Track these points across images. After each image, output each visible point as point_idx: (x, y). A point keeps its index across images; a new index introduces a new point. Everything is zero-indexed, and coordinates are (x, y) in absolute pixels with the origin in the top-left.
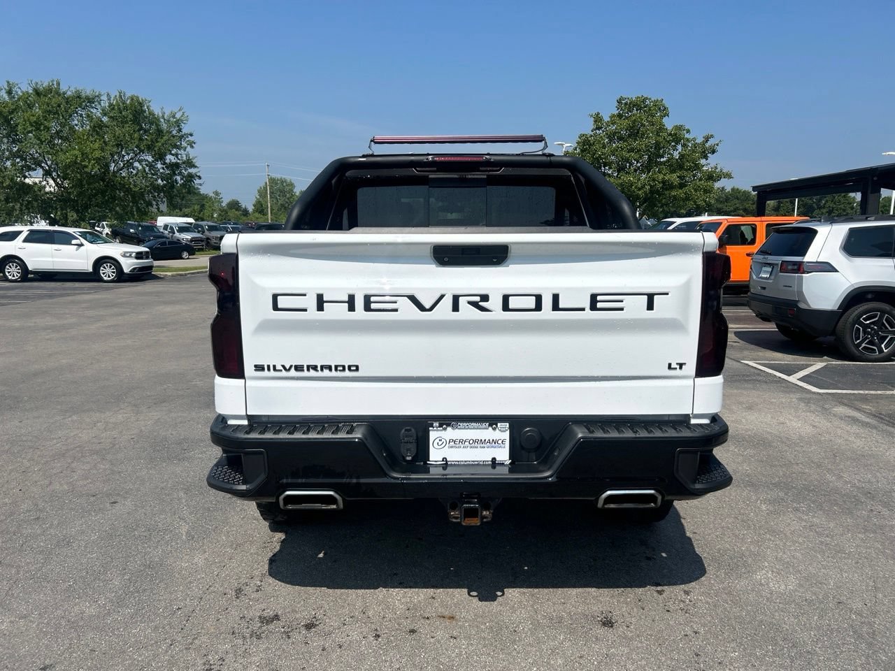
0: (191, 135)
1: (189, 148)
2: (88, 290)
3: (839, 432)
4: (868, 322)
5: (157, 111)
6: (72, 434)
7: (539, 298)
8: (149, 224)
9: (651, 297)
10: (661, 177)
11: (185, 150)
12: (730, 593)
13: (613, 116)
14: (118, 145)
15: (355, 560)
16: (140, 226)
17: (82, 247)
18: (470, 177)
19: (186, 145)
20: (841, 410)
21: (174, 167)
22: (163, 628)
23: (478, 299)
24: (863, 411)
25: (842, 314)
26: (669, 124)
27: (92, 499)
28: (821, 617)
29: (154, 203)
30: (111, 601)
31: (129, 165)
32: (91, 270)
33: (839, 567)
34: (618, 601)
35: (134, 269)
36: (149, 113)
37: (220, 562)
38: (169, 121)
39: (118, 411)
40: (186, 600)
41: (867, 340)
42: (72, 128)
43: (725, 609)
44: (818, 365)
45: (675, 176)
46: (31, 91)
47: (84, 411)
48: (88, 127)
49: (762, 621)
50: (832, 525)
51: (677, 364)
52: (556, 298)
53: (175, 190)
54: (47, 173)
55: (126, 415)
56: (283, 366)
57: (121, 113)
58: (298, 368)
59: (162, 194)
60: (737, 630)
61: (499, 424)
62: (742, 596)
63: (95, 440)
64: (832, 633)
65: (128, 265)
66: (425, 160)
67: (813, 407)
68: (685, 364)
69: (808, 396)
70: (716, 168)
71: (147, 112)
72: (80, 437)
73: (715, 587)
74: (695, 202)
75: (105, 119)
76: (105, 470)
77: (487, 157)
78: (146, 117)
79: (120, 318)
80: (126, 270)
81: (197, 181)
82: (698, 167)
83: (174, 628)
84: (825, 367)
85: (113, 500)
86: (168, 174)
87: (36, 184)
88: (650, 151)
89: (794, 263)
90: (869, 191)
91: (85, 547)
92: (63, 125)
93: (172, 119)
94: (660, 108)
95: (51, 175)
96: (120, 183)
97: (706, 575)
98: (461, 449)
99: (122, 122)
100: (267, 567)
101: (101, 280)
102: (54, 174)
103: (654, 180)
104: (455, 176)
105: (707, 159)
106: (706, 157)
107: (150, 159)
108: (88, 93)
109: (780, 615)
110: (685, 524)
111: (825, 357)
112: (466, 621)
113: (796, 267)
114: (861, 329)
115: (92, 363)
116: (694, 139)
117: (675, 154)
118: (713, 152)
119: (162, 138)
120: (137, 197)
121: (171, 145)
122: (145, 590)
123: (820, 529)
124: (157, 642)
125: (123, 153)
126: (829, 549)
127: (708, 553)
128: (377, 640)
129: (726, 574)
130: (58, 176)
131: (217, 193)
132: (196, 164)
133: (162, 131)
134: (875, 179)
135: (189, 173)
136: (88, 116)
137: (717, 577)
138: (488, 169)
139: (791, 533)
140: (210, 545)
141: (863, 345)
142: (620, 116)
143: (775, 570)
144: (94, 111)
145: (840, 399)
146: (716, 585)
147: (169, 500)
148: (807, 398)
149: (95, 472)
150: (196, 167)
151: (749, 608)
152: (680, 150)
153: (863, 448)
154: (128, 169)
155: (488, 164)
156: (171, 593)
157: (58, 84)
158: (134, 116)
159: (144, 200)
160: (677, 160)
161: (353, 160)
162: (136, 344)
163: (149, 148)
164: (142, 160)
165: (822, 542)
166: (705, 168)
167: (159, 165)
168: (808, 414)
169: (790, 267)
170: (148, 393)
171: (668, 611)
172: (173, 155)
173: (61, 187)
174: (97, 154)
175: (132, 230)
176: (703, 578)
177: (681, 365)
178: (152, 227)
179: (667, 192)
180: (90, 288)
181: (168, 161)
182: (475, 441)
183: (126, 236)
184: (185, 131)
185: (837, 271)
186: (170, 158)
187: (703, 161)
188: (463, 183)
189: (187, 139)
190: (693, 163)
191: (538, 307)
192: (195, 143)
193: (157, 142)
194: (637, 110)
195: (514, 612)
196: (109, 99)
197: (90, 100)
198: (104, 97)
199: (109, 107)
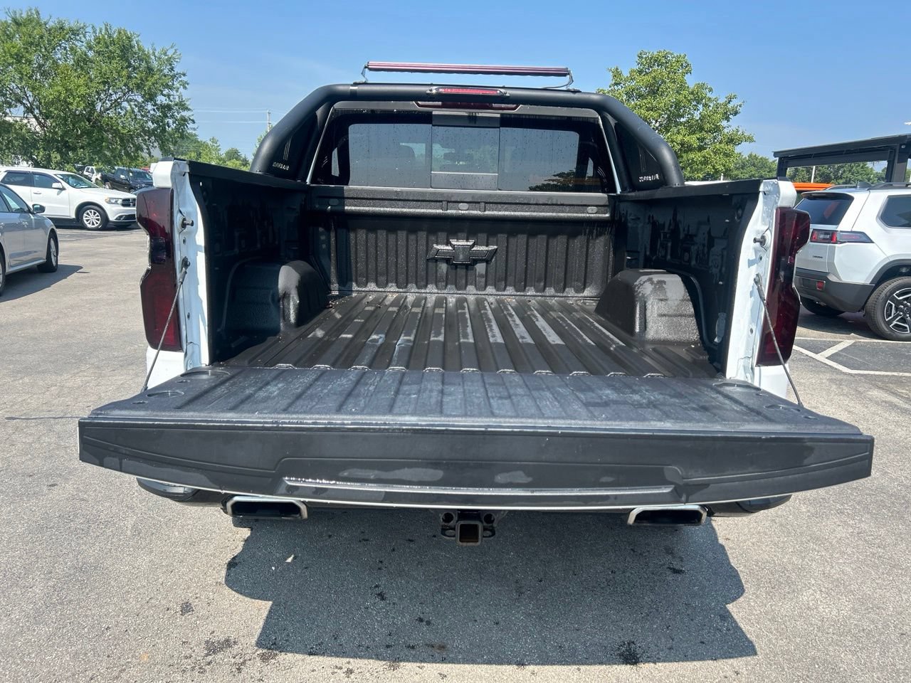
0: (184, 75)
1: (181, 89)
2: (69, 238)
3: (877, 419)
4: (901, 298)
5: (148, 48)
6: (20, 399)
8: (141, 171)
10: (680, 138)
11: (177, 91)
12: (773, 620)
13: (632, 71)
14: (104, 83)
15: (330, 567)
16: (130, 171)
17: (64, 191)
18: (480, 115)
19: (178, 85)
20: (876, 393)
21: (166, 109)
22: (86, 654)
24: (900, 396)
25: (875, 289)
26: (691, 82)
27: (28, 480)
28: (883, 654)
29: (145, 147)
30: (27, 616)
31: (117, 104)
32: (73, 216)
33: (897, 586)
34: (643, 627)
35: (121, 217)
36: (139, 50)
37: (167, 566)
38: (160, 58)
39: (78, 373)
40: (119, 616)
41: (899, 317)
42: (55, 62)
43: (770, 641)
44: (845, 341)
45: (694, 137)
46: (10, 22)
47: (39, 372)
48: (72, 62)
49: (814, 659)
50: (882, 532)
53: (166, 134)
54: (29, 110)
55: (86, 378)
57: (107, 48)
59: (153, 138)
60: (786, 670)
62: (788, 623)
63: (45, 408)
64: (899, 676)
65: (114, 212)
66: (429, 92)
67: (846, 390)
69: (839, 377)
70: (738, 131)
71: (136, 47)
72: (28, 403)
73: (756, 610)
74: (714, 167)
75: (91, 54)
76: (50, 444)
77: (503, 90)
78: (135, 53)
79: (99, 268)
80: (112, 218)
81: (191, 125)
82: (717, 129)
83: (99, 656)
84: (854, 345)
85: (51, 482)
86: (160, 116)
87: (17, 121)
88: (669, 111)
89: (826, 232)
90: (896, 161)
91: (9, 542)
92: (46, 58)
93: (163, 56)
94: (682, 64)
95: (32, 113)
96: (107, 125)
97: (745, 595)
99: (109, 58)
100: (224, 573)
101: (84, 227)
102: (36, 111)
103: (672, 141)
104: (463, 113)
105: (728, 121)
106: (728, 119)
107: (140, 99)
108: (72, 25)
109: (835, 650)
110: (716, 528)
111: (852, 334)
112: (459, 652)
113: (828, 237)
114: (894, 305)
115: (58, 318)
116: (716, 99)
117: (695, 115)
118: (736, 113)
119: (152, 77)
120: (125, 140)
121: (162, 84)
122: (70, 601)
123: (871, 538)
124: (74, 675)
125: (110, 91)
126: (883, 563)
127: (745, 566)
128: (348, 677)
129: (767, 593)
130: (41, 113)
131: (213, 140)
132: (189, 107)
133: (152, 70)
134: (903, 147)
135: (182, 116)
136: (72, 49)
137: (757, 597)
138: (503, 106)
139: (837, 542)
140: (159, 542)
141: (895, 322)
142: (640, 72)
143: (824, 590)
144: (79, 44)
145: (873, 382)
146: (757, 608)
147: (118, 484)
148: (839, 380)
149: (37, 446)
150: (189, 110)
151: (798, 640)
152: (701, 110)
153: (906, 439)
154: (115, 109)
155: (503, 99)
156: (101, 607)
157: (38, 13)
158: (122, 51)
159: (132, 144)
160: (697, 121)
161: (341, 88)
162: (111, 297)
163: (139, 87)
164: (131, 100)
165: (874, 554)
166: (726, 131)
167: (150, 107)
168: (841, 397)
169: (822, 236)
170: (116, 354)
171: (703, 643)
172: (165, 95)
173: (44, 126)
174: (82, 90)
175: (122, 176)
176: (741, 599)
178: (144, 173)
179: (684, 155)
180: (71, 236)
181: (159, 102)
183: (117, 182)
184: (177, 70)
185: (872, 242)
186: (161, 99)
187: (724, 123)
188: (473, 121)
189: (180, 79)
190: (713, 124)
192: (188, 84)
193: (147, 81)
194: (658, 66)
195: (517, 641)
196: (95, 32)
197: (75, 32)
198: (89, 29)
199: (95, 40)
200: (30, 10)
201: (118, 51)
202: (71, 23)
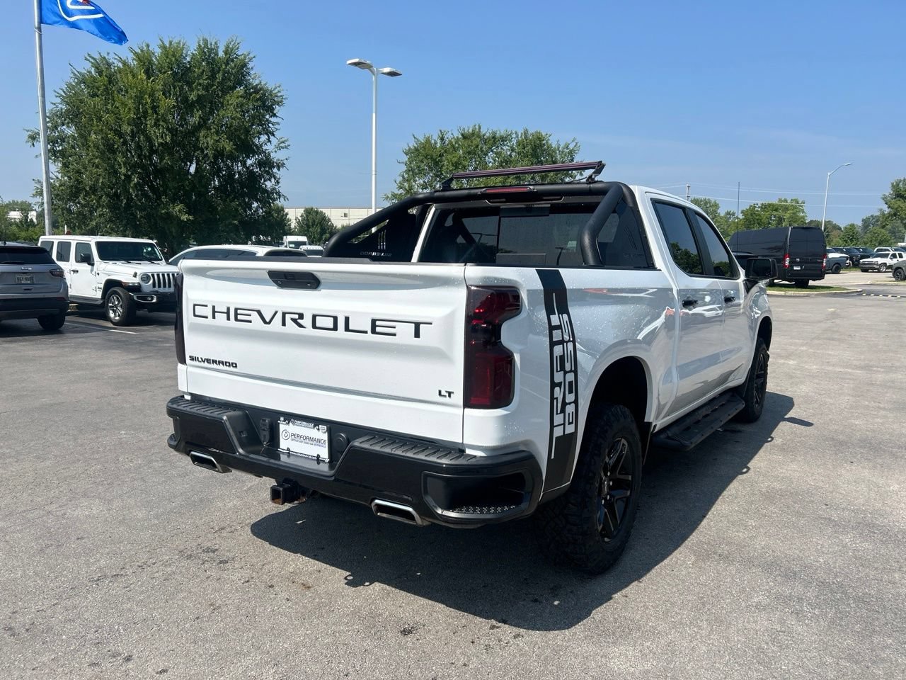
5: (554, 144)
7: (335, 319)
9: (417, 325)
18: (535, 206)
23: (296, 317)
36: (548, 147)
38: (563, 152)
46: (460, 137)
51: (446, 392)
52: (347, 319)
56: (202, 359)
57: (524, 148)
58: (208, 361)
61: (320, 426)
68: (453, 393)
71: (546, 146)
77: (531, 187)
78: (544, 150)
93: (565, 150)
98: (298, 443)
104: (522, 205)
110: (631, 587)
127: (603, 616)
136: (499, 152)
138: (551, 198)
144: (506, 148)
157: (479, 127)
158: (534, 150)
171: (473, 642)
176: (555, 632)
177: (450, 394)
182: (307, 438)
188: (529, 212)
191: (335, 328)
196: (517, 137)
197: (503, 139)
198: (514, 136)
199: (517, 143)
200: (475, 126)
201: (530, 151)
202: (501, 132)
